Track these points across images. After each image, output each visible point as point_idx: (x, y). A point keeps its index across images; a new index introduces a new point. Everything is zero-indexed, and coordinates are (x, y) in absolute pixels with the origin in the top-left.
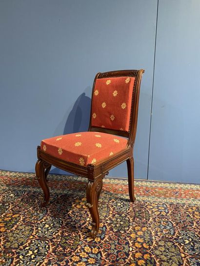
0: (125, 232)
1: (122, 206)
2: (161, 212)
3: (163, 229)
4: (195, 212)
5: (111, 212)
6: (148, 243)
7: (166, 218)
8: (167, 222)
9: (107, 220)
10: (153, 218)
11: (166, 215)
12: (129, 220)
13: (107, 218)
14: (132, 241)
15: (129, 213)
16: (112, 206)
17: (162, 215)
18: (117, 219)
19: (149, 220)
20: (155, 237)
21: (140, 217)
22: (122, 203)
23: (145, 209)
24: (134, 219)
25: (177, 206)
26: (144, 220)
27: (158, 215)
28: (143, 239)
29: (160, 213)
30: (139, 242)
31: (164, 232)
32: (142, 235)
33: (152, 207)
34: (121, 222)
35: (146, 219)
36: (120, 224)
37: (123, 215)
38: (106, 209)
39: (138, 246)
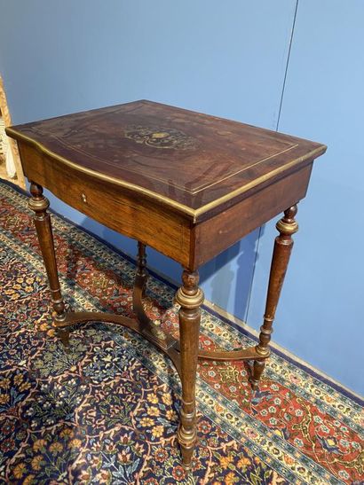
0: (38, 428)
1: (108, 365)
2: (157, 424)
3: (106, 469)
4: (231, 475)
5: (73, 369)
6: (40, 479)
7: (146, 447)
8: (133, 458)
9: (45, 383)
10: (123, 429)
11: (157, 439)
12: (79, 405)
13: (50, 378)
14: (23, 455)
15: (99, 388)
16: (91, 357)
17: (149, 435)
18: (64, 389)
19: (107, 429)
20: (67, 477)
21: (103, 411)
22: (116, 359)
23: (138, 397)
24: (87, 408)
25: (213, 430)
26: (103, 423)
27: (142, 429)
28: (44, 463)
29: (151, 428)
30: (29, 466)
31: (99, 476)
32: (55, 454)
33: (155, 401)
34: (61, 399)
35: (106, 425)
36: (54, 405)
37: (83, 388)
38: (75, 357)
39: (15, 473)
